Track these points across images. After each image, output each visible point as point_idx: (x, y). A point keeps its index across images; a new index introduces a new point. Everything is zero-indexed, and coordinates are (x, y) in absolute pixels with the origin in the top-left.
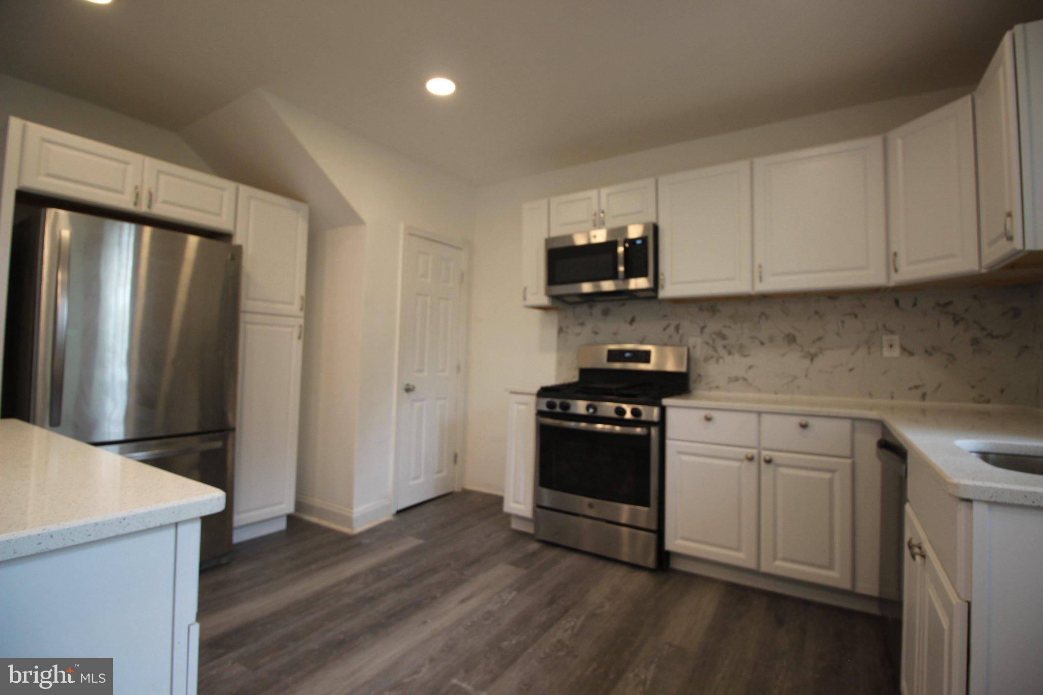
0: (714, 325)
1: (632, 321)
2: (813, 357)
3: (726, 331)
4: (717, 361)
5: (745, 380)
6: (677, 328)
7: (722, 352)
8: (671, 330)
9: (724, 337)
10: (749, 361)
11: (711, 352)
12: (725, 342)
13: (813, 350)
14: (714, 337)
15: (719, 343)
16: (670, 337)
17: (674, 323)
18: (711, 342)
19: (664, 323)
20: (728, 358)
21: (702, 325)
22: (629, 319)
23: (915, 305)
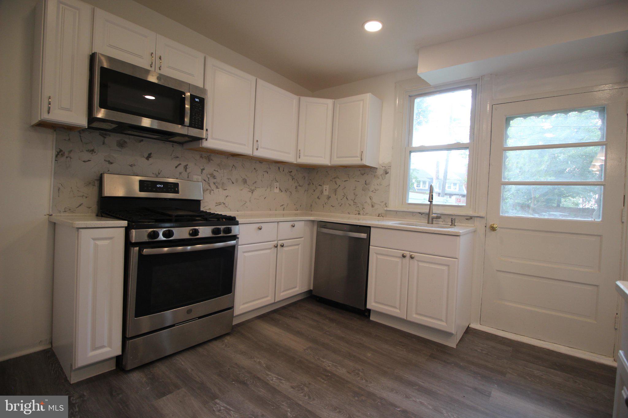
0: (209, 169)
1: (149, 157)
2: (252, 191)
3: (215, 174)
4: (210, 193)
5: (224, 204)
6: (186, 167)
7: (213, 187)
8: (181, 168)
9: (214, 177)
10: (226, 193)
11: (207, 186)
12: (215, 180)
13: (253, 188)
14: (209, 176)
15: (212, 180)
16: (180, 173)
17: (184, 164)
18: (207, 180)
19: (177, 163)
20: (216, 191)
21: (202, 168)
22: (146, 155)
23: (283, 171)
